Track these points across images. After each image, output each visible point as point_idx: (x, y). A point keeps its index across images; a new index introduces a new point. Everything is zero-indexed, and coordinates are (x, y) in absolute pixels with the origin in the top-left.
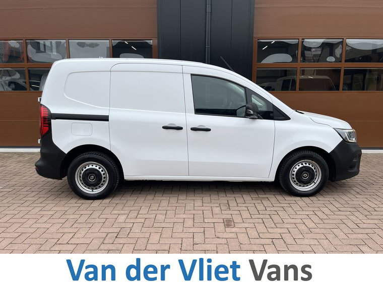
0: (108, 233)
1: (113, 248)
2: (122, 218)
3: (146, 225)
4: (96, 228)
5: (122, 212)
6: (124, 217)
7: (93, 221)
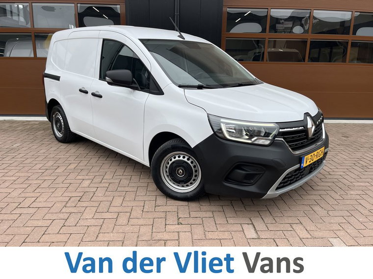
0: (71, 197)
1: (75, 211)
2: (86, 183)
3: (110, 189)
4: (59, 193)
5: (87, 177)
6: (89, 182)
7: (57, 186)
